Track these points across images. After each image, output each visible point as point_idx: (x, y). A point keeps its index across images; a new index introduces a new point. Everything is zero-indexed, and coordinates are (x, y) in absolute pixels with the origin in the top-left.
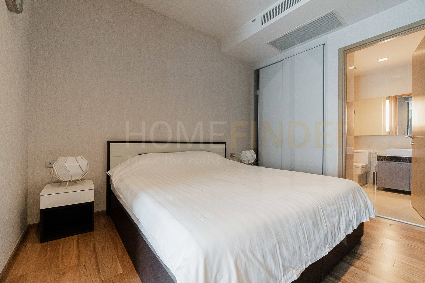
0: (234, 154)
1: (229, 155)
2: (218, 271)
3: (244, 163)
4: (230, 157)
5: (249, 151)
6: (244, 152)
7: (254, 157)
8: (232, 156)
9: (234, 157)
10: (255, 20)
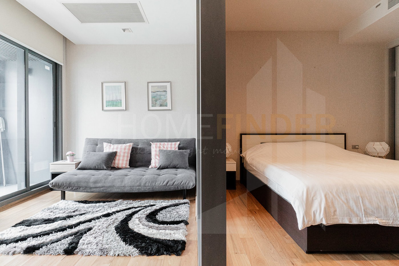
0: (358, 146)
1: (351, 147)
2: (314, 196)
3: (372, 156)
4: (352, 148)
5: (378, 143)
6: (371, 143)
7: (386, 150)
8: (355, 148)
9: (358, 148)
10: (379, 5)
